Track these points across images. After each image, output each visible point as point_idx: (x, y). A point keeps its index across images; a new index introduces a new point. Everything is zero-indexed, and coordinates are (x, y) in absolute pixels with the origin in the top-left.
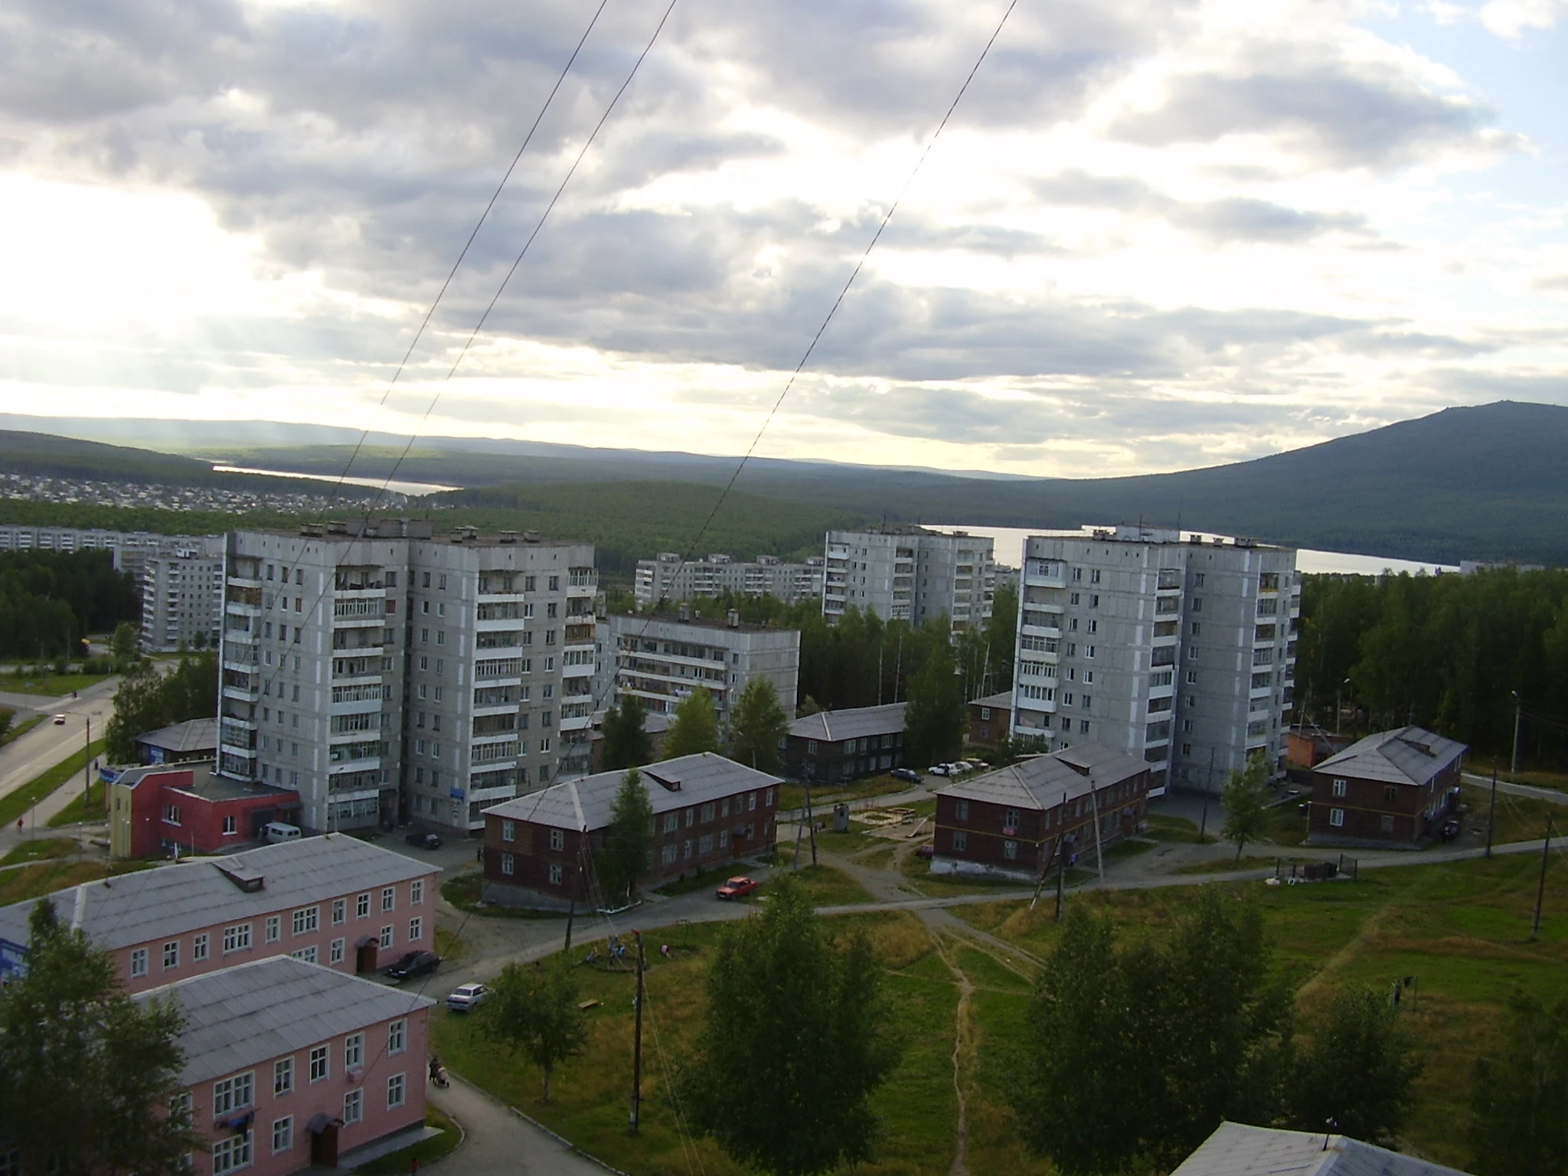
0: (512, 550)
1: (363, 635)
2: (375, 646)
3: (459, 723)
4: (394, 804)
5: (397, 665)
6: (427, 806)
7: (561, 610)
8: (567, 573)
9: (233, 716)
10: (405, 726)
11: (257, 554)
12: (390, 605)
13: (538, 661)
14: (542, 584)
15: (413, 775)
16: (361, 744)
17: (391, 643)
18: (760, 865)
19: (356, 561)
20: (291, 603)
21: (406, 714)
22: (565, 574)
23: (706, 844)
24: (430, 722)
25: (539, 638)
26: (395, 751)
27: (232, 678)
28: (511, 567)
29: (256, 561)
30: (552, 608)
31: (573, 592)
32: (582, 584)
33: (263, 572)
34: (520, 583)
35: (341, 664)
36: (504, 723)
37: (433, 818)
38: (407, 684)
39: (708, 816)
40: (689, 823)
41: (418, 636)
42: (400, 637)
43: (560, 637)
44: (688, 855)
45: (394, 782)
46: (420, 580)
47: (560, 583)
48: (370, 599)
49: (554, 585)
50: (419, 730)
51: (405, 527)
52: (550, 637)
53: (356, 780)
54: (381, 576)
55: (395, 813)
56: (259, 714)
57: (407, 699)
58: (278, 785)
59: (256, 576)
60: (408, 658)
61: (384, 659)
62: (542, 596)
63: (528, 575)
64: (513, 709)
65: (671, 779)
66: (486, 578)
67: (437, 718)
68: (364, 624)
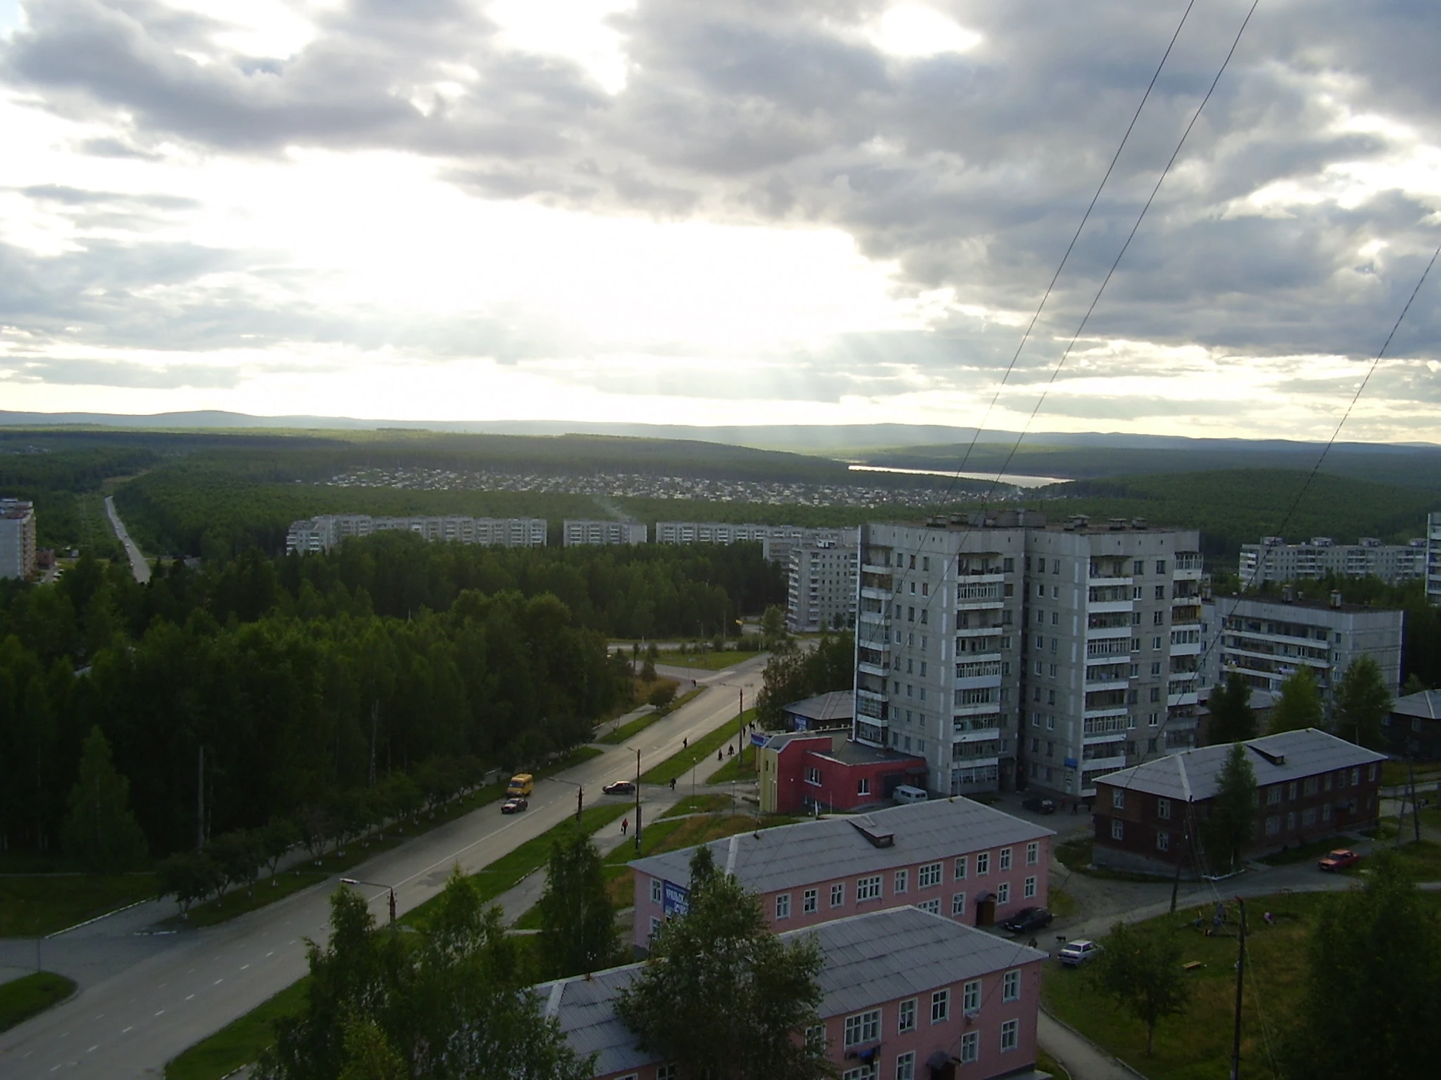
0: (1121, 537)
1: (984, 617)
2: (995, 626)
3: (1072, 698)
4: (1012, 771)
5: (1015, 643)
6: (1042, 774)
7: (1168, 593)
8: (1173, 557)
9: (867, 689)
10: (1023, 700)
11: (887, 544)
12: (1008, 589)
13: (1147, 641)
14: (1150, 568)
15: (1030, 744)
16: (983, 716)
17: (1010, 623)
18: (1364, 838)
19: (977, 549)
20: (919, 587)
21: (1023, 688)
22: (1171, 559)
23: (1309, 815)
24: (1045, 697)
25: (1147, 619)
26: (1013, 723)
27: (866, 655)
28: (1121, 553)
29: (887, 550)
30: (1159, 591)
31: (1180, 575)
32: (1188, 567)
33: (894, 560)
34: (1128, 567)
35: (963, 642)
36: (1114, 698)
37: (1047, 785)
38: (1024, 661)
39: (1311, 790)
40: (1293, 796)
41: (1035, 618)
42: (1017, 618)
43: (1167, 617)
44: (1291, 826)
45: (1012, 751)
46: (1035, 566)
47: (1167, 567)
48: (990, 584)
49: (1161, 568)
50: (1036, 704)
51: (1021, 517)
52: (1158, 618)
53: (977, 749)
54: (999, 562)
55: (1013, 780)
56: (890, 687)
57: (1024, 675)
58: (907, 752)
59: (887, 563)
60: (1025, 637)
61: (1003, 638)
62: (1150, 579)
63: (1138, 560)
64: (1123, 685)
65: (1274, 753)
66: (1097, 563)
67: (1052, 692)
68: (984, 606)
